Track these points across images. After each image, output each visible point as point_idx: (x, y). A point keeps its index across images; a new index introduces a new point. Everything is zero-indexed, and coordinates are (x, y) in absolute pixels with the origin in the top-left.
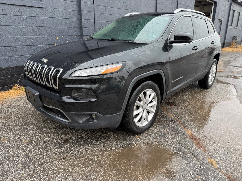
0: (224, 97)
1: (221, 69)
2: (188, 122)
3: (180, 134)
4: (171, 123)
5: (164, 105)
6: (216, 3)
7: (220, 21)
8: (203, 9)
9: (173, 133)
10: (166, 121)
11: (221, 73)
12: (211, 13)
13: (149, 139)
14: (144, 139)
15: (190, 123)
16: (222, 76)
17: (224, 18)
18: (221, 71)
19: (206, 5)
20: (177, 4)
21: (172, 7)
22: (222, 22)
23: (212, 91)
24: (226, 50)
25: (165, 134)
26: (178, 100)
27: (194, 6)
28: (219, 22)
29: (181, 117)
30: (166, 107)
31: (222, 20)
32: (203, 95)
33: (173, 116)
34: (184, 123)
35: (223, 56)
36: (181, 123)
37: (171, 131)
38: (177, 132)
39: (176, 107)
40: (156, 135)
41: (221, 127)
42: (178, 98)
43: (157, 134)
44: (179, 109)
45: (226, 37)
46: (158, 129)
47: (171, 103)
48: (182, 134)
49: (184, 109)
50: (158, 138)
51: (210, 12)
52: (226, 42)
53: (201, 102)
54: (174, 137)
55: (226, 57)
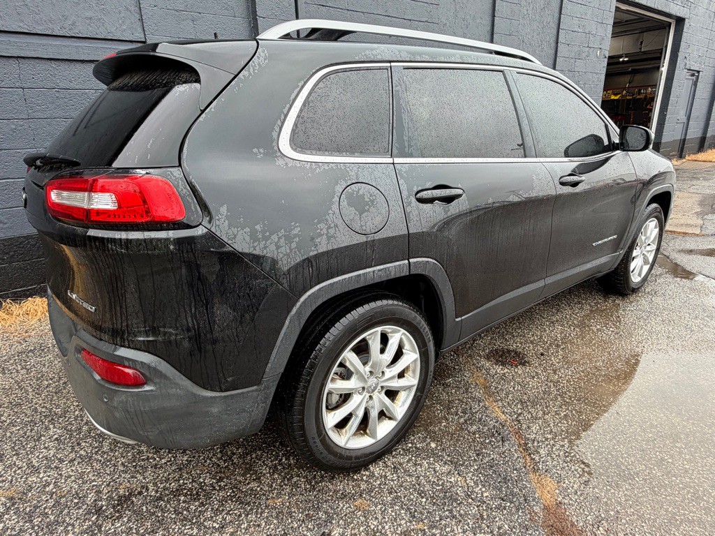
0: (693, 336)
1: (687, 225)
2: (552, 442)
3: (511, 502)
4: (491, 441)
5: (483, 362)
6: (680, 21)
7: (693, 75)
8: (642, 43)
9: (485, 495)
10: (474, 434)
11: (687, 238)
12: (664, 52)
13: (395, 519)
14: (376, 518)
15: (558, 446)
16: (691, 252)
17: (706, 64)
18: (690, 231)
19: (648, 30)
20: (555, 32)
21: (541, 41)
22: (698, 76)
23: (651, 308)
24: (710, 158)
25: (456, 500)
26: (532, 342)
27: (610, 36)
28: (690, 77)
29: (530, 416)
30: (488, 370)
31: (698, 72)
32: (620, 322)
33: (503, 413)
34: (536, 444)
35: (698, 179)
36: (526, 444)
37: (480, 486)
38: (501, 491)
39: (520, 370)
40: (424, 500)
41: (674, 476)
42: (533, 333)
43: (427, 500)
44: (528, 379)
45: (710, 120)
46: (435, 472)
47: (509, 351)
48: (517, 504)
49: (547, 380)
50: (426, 518)
51: (662, 49)
52: (709, 135)
53: (609, 353)
54: (485, 513)
55: (707, 184)
